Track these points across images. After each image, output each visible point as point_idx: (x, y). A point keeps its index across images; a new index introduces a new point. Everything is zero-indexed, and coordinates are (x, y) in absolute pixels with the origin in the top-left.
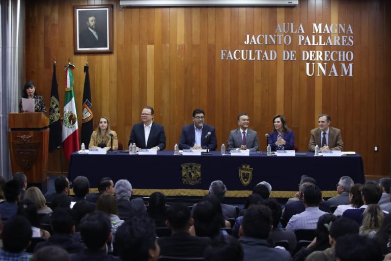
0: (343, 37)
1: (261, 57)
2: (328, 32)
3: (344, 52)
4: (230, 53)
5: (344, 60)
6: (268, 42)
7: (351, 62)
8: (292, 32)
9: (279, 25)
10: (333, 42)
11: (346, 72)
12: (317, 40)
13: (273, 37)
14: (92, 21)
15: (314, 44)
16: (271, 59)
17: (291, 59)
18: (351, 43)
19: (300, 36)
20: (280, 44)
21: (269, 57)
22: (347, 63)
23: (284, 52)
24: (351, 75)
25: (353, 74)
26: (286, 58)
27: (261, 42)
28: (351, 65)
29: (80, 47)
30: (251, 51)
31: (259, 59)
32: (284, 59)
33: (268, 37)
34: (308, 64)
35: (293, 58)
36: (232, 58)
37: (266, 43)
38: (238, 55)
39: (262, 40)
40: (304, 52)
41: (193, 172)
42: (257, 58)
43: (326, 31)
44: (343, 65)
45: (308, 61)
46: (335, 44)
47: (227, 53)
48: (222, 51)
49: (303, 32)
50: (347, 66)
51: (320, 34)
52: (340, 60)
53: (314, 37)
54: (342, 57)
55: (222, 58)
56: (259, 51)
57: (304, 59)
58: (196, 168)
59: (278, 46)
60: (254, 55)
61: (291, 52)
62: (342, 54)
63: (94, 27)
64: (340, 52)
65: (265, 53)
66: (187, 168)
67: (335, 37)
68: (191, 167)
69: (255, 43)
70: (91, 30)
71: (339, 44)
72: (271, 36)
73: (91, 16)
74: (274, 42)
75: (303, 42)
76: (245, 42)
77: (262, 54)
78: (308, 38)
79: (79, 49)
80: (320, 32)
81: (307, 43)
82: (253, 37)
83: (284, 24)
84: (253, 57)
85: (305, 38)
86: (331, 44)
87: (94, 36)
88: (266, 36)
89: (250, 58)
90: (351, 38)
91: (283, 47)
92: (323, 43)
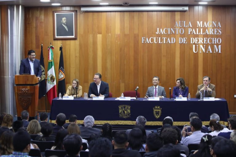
0: (215, 29)
1: (166, 41)
2: (206, 26)
3: (216, 39)
4: (147, 39)
5: (216, 43)
6: (170, 33)
7: (220, 44)
8: (185, 26)
9: (176, 23)
10: (209, 33)
11: (217, 51)
12: (199, 31)
13: (173, 29)
14: (64, 20)
15: (197, 33)
17: (184, 43)
18: (220, 33)
19: (189, 29)
20: (177, 33)
21: (171, 42)
22: (217, 45)
23: (180, 38)
24: (220, 52)
26: (181, 42)
27: (166, 32)
28: (220, 46)
29: (57, 36)
30: (160, 38)
31: (164, 42)
32: (180, 43)
33: (170, 29)
34: (194, 46)
35: (185, 42)
36: (148, 42)
37: (169, 33)
38: (152, 40)
39: (166, 31)
40: (191, 38)
41: (126, 110)
43: (205, 26)
44: (215, 46)
45: (194, 44)
47: (145, 39)
48: (143, 38)
49: (191, 26)
50: (218, 47)
51: (201, 28)
52: (213, 43)
53: (197, 29)
54: (214, 42)
55: (143, 42)
56: (164, 38)
57: (192, 43)
58: (127, 108)
59: (176, 35)
60: (162, 40)
61: (184, 38)
62: (214, 40)
63: (65, 24)
64: (213, 39)
65: (169, 39)
66: (122, 108)
67: (210, 29)
68: (125, 107)
69: (162, 33)
70: (63, 25)
71: (213, 34)
72: (172, 29)
73: (63, 17)
74: (174, 32)
75: (191, 32)
76: (156, 33)
77: (166, 40)
78: (194, 30)
79: (56, 37)
80: (201, 26)
81: (194, 33)
82: (161, 30)
83: (180, 22)
84: (161, 42)
85: (192, 30)
87: (66, 30)
88: (169, 29)
90: (220, 30)
91: (179, 35)
92: (203, 33)
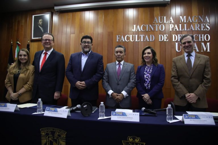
0: (202, 25)
1: (144, 39)
2: (191, 21)
3: (203, 35)
4: (122, 37)
5: (203, 40)
6: (148, 30)
7: (208, 42)
8: (165, 22)
9: (156, 18)
10: (195, 28)
11: (205, 49)
12: (183, 27)
13: (152, 26)
14: (41, 22)
15: (180, 30)
16: (151, 40)
17: (165, 40)
18: (208, 29)
19: (171, 25)
20: (157, 30)
21: (149, 39)
22: (205, 43)
23: (160, 36)
24: (208, 51)
25: (210, 50)
26: (161, 39)
27: (143, 29)
28: (208, 44)
29: (34, 37)
30: (136, 36)
31: (142, 40)
32: (160, 40)
33: (149, 26)
34: (177, 44)
35: (166, 40)
36: (124, 41)
37: (147, 30)
38: (128, 38)
39: (144, 28)
40: (174, 35)
42: (141, 40)
43: (189, 21)
44: (203, 44)
45: (177, 41)
46: (196, 30)
47: (120, 37)
48: (117, 36)
49: (173, 22)
50: (205, 45)
51: (185, 23)
52: (200, 40)
53: (180, 25)
55: (117, 41)
56: (142, 36)
57: (174, 40)
59: (155, 32)
60: (139, 38)
61: (165, 35)
62: (201, 36)
63: (41, 25)
65: (147, 37)
66: (47, 134)
67: (196, 25)
68: (53, 133)
69: (140, 30)
70: (40, 27)
71: (199, 30)
72: (150, 25)
73: (40, 19)
74: (153, 29)
75: (173, 29)
76: (133, 30)
77: (144, 37)
78: (176, 26)
80: (185, 22)
81: (176, 29)
82: (138, 27)
83: (159, 17)
84: (138, 40)
85: (174, 26)
86: (193, 30)
88: (147, 25)
89: (136, 40)
90: (208, 25)
91: (159, 32)
92: (187, 29)
